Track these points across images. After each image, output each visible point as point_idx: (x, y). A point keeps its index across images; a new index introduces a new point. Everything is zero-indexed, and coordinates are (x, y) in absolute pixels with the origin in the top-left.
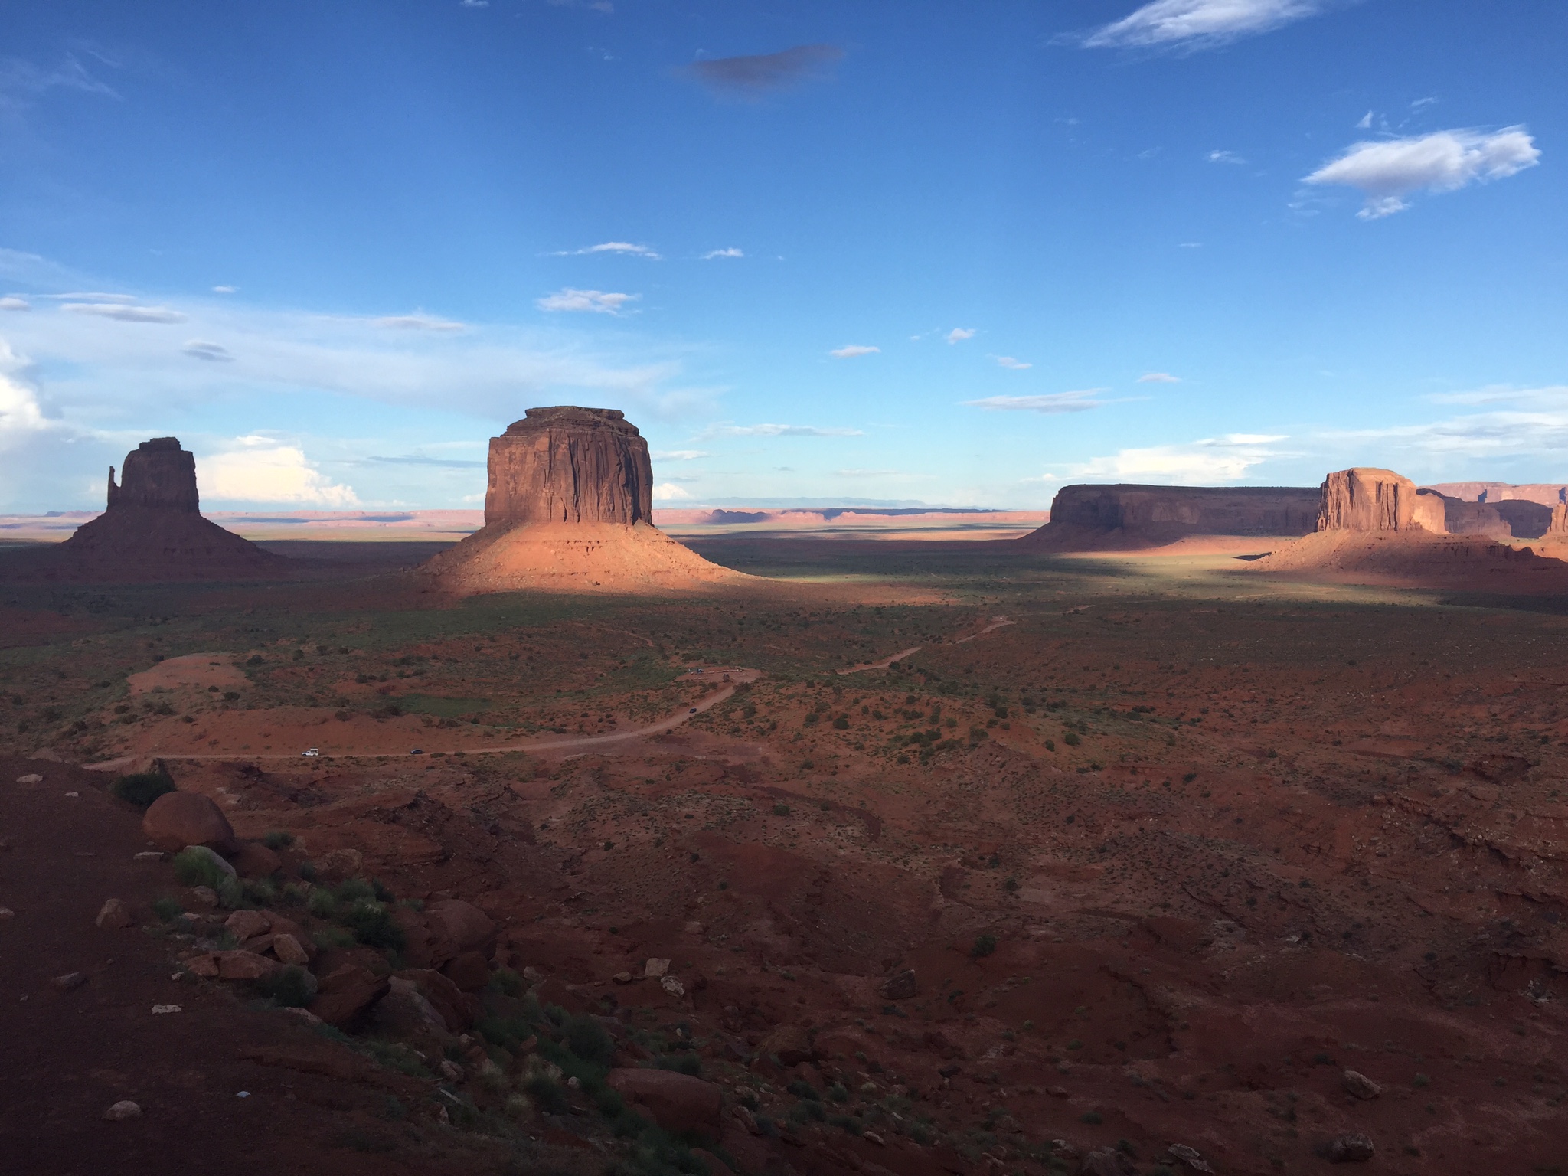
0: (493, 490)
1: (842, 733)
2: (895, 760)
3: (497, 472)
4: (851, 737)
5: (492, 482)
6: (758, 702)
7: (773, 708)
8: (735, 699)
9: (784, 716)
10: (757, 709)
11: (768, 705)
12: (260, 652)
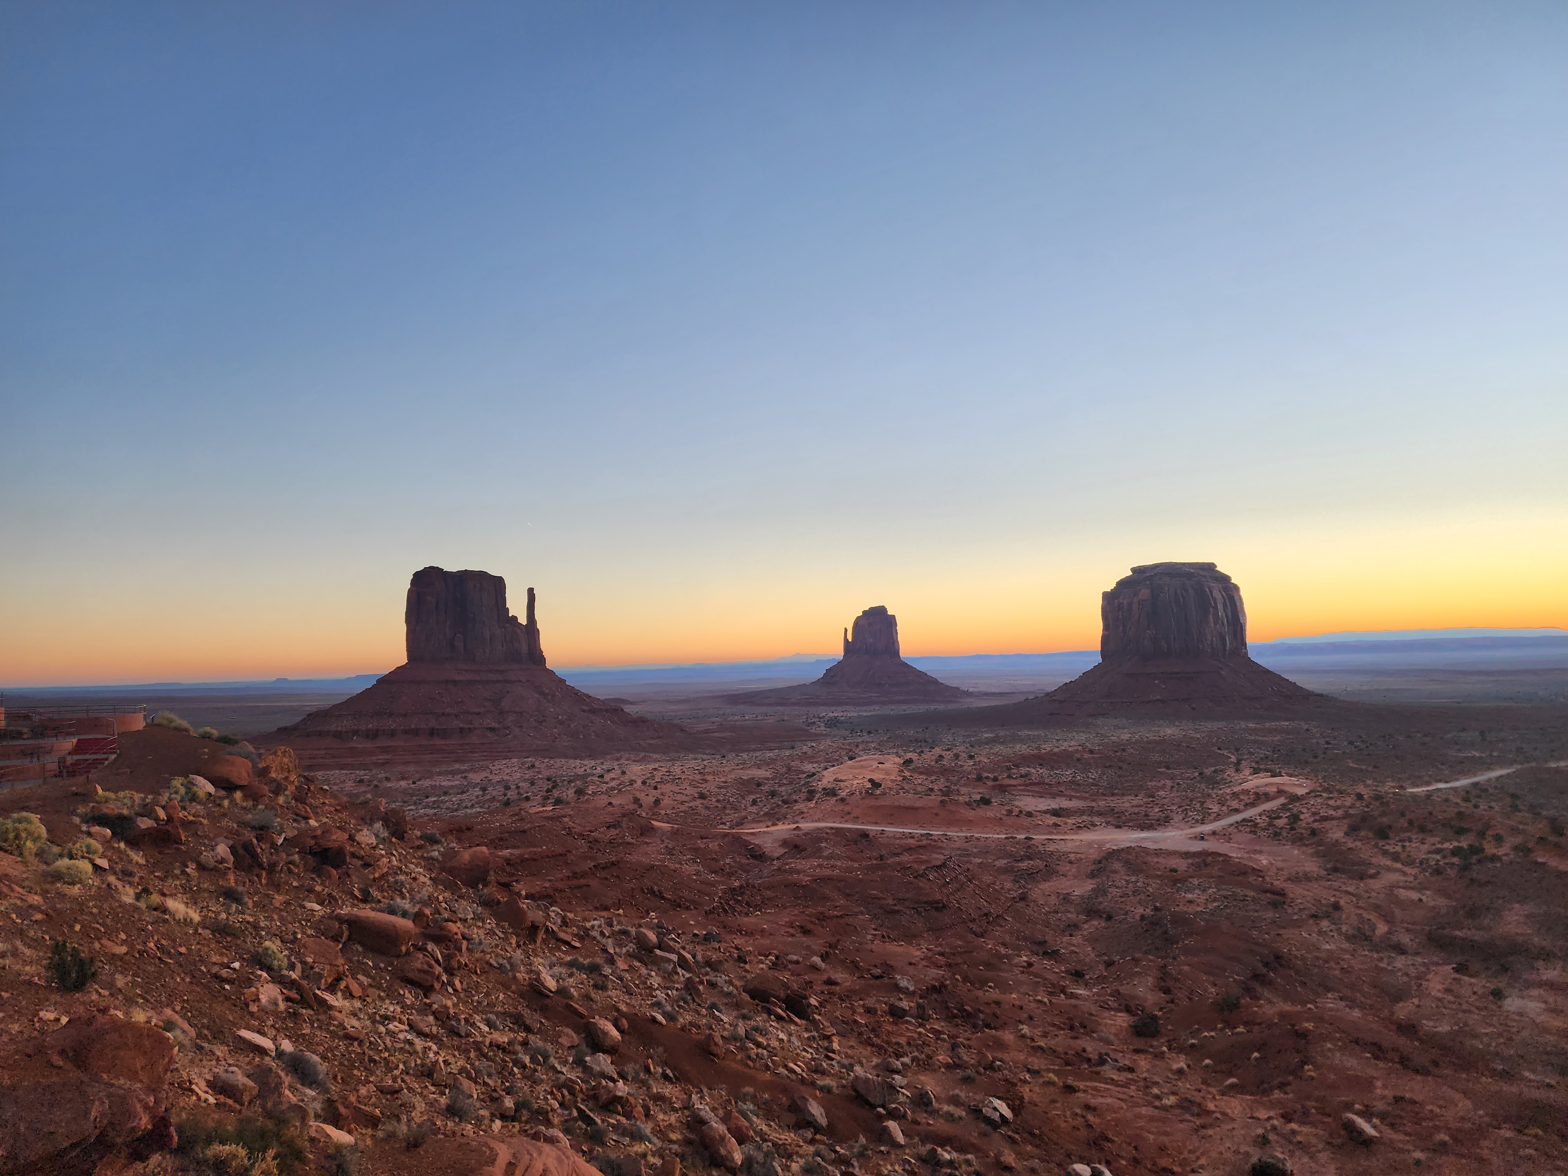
1: (1381, 841)
2: (1429, 870)
4: (1388, 846)
6: (1305, 811)
7: (1317, 817)
8: (1284, 807)
9: (1327, 825)
10: (1302, 817)
11: (1314, 814)
12: (913, 756)
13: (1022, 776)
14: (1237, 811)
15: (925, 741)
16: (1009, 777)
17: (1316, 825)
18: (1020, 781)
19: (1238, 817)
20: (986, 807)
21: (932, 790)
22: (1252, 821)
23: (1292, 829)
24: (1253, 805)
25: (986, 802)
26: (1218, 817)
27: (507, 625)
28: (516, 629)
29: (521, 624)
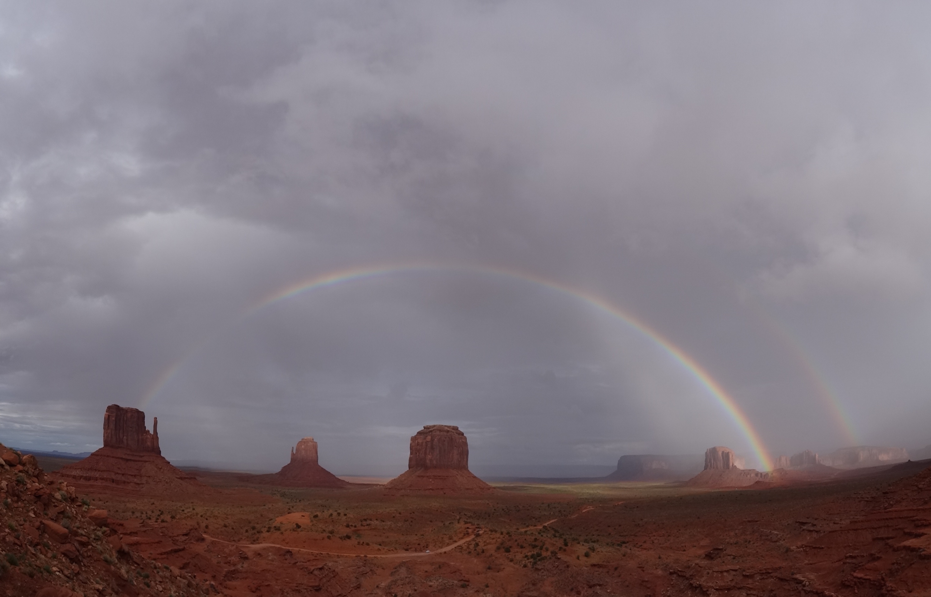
0: (411, 457)
1: (507, 554)
2: (522, 566)
4: (509, 556)
6: (481, 541)
7: (486, 544)
8: (473, 540)
9: (489, 547)
10: (479, 544)
11: (485, 542)
12: (318, 513)
13: (367, 525)
14: (455, 542)
15: (326, 506)
16: (362, 525)
17: (485, 548)
18: (366, 527)
19: (456, 545)
20: (348, 540)
21: (324, 530)
22: (461, 546)
23: (475, 550)
24: (462, 538)
25: (348, 537)
26: (448, 545)
27: (145, 434)
28: (149, 436)
29: (151, 434)
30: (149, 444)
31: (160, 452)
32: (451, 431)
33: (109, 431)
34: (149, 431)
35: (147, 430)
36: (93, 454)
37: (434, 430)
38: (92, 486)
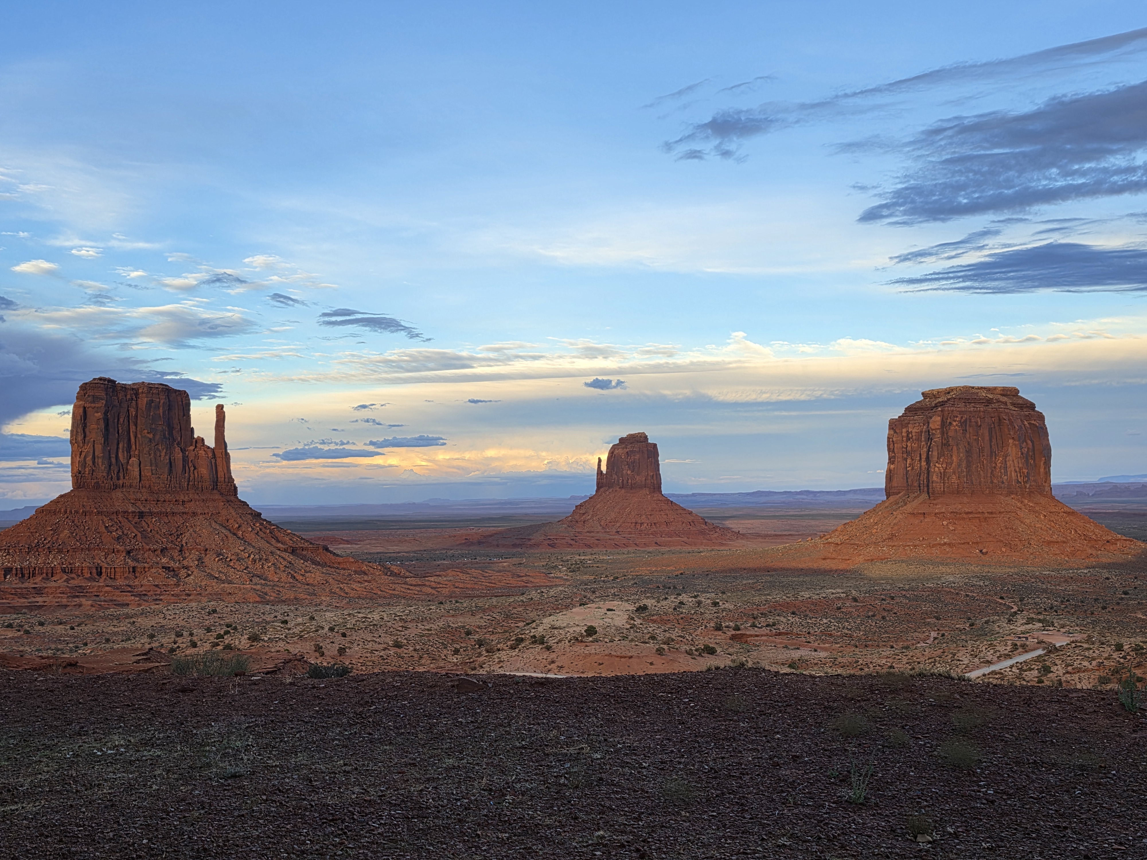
0: (892, 466)
3: (896, 450)
5: (891, 461)
27: (192, 448)
28: (202, 453)
29: (209, 448)
30: (204, 471)
31: (236, 488)
32: (998, 401)
33: (88, 448)
34: (203, 440)
35: (198, 437)
36: (42, 511)
37: (949, 400)
38: (39, 591)
